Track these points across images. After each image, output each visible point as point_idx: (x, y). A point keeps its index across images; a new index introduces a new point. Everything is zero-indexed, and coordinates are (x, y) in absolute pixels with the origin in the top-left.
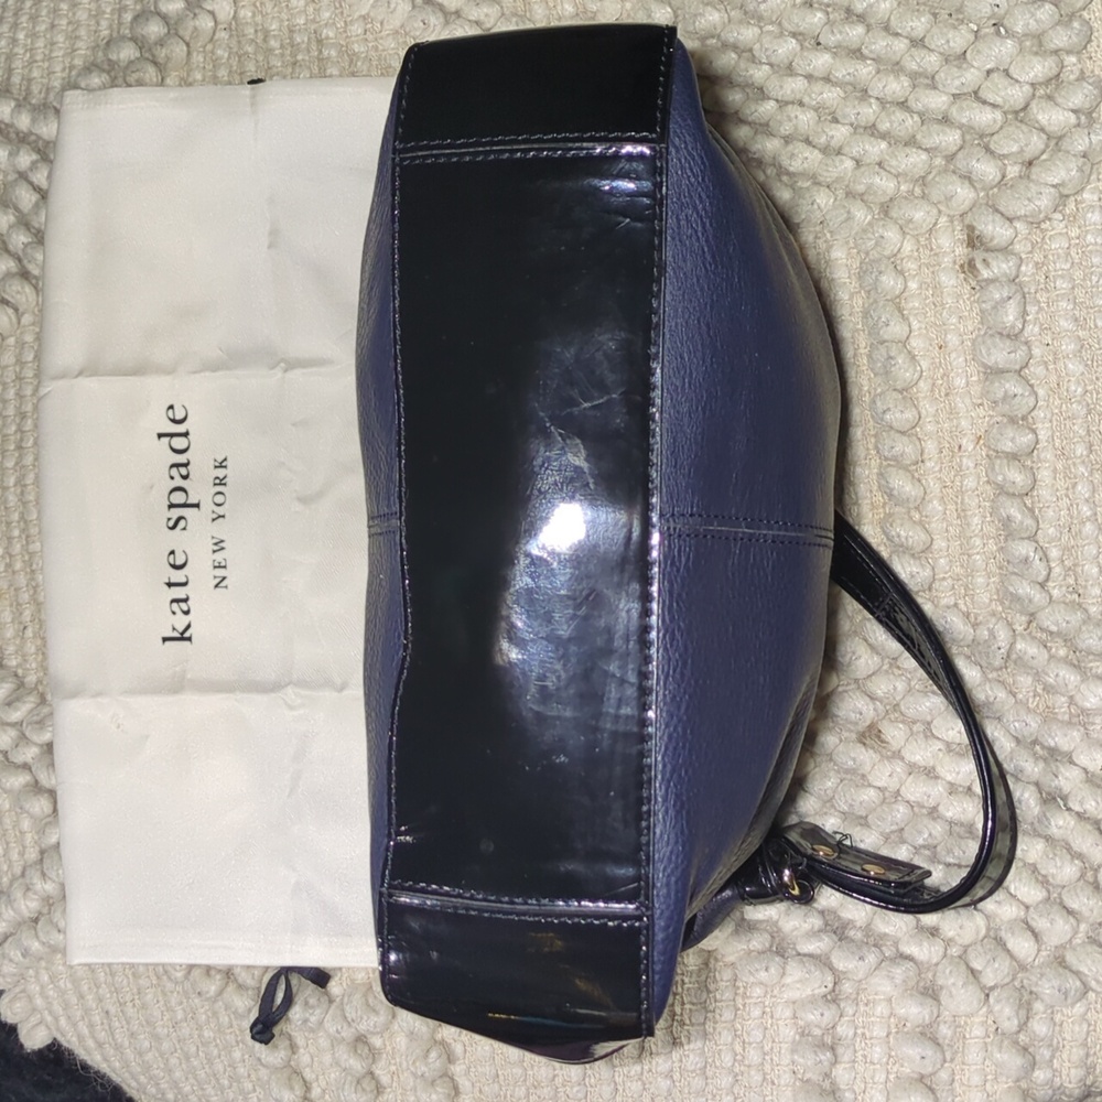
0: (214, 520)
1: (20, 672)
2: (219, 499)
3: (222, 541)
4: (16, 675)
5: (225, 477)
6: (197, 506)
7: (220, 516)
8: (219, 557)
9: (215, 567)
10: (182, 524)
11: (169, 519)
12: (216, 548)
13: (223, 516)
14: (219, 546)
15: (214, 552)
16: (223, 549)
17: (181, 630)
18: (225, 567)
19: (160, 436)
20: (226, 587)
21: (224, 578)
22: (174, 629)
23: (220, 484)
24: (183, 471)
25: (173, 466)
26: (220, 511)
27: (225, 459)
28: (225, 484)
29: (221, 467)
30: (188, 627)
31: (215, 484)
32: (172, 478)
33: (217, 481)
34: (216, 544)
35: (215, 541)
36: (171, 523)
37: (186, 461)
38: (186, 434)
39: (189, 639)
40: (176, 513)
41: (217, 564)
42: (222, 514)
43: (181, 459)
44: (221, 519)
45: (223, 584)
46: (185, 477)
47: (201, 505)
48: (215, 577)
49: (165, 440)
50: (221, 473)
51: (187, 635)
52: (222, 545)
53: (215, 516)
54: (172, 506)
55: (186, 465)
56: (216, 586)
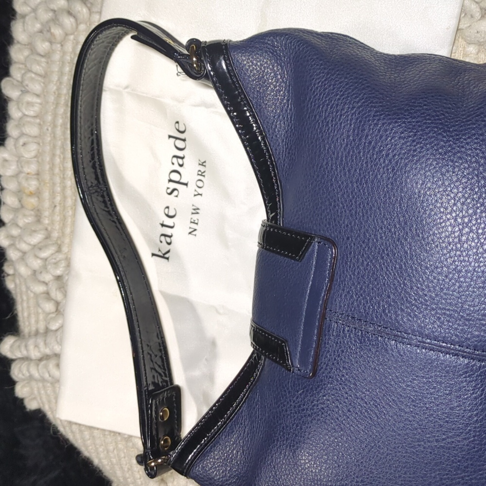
0: (195, 195)
1: (49, 228)
2: (199, 183)
3: (198, 209)
4: (46, 229)
5: (204, 172)
6: (186, 184)
7: (199, 194)
8: (195, 217)
9: (191, 222)
10: (175, 193)
11: (168, 188)
12: (194, 212)
13: (201, 195)
14: (196, 211)
15: (193, 213)
16: (198, 213)
17: (164, 252)
18: (197, 224)
19: (170, 137)
20: (195, 235)
21: (195, 230)
22: (160, 250)
23: (201, 175)
24: (180, 161)
25: (174, 156)
26: (200, 191)
27: (205, 162)
28: (204, 176)
29: (202, 165)
30: (168, 252)
31: (198, 174)
32: (173, 164)
33: (200, 173)
34: (194, 209)
35: (194, 208)
36: (169, 191)
37: (182, 156)
38: (184, 140)
39: (167, 259)
40: (173, 186)
41: (192, 221)
42: (200, 193)
43: (180, 153)
44: (199, 196)
45: (194, 233)
46: (181, 166)
47: (189, 185)
48: (190, 228)
49: (172, 140)
50: (202, 169)
51: (167, 256)
52: (198, 211)
53: (196, 193)
54: (170, 181)
55: (182, 158)
56: (190, 233)
